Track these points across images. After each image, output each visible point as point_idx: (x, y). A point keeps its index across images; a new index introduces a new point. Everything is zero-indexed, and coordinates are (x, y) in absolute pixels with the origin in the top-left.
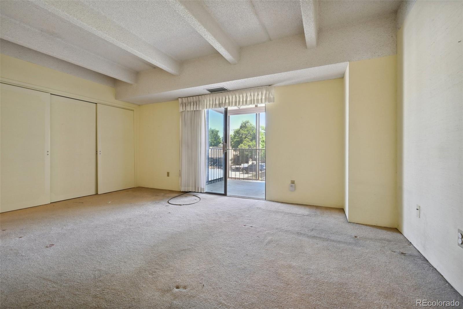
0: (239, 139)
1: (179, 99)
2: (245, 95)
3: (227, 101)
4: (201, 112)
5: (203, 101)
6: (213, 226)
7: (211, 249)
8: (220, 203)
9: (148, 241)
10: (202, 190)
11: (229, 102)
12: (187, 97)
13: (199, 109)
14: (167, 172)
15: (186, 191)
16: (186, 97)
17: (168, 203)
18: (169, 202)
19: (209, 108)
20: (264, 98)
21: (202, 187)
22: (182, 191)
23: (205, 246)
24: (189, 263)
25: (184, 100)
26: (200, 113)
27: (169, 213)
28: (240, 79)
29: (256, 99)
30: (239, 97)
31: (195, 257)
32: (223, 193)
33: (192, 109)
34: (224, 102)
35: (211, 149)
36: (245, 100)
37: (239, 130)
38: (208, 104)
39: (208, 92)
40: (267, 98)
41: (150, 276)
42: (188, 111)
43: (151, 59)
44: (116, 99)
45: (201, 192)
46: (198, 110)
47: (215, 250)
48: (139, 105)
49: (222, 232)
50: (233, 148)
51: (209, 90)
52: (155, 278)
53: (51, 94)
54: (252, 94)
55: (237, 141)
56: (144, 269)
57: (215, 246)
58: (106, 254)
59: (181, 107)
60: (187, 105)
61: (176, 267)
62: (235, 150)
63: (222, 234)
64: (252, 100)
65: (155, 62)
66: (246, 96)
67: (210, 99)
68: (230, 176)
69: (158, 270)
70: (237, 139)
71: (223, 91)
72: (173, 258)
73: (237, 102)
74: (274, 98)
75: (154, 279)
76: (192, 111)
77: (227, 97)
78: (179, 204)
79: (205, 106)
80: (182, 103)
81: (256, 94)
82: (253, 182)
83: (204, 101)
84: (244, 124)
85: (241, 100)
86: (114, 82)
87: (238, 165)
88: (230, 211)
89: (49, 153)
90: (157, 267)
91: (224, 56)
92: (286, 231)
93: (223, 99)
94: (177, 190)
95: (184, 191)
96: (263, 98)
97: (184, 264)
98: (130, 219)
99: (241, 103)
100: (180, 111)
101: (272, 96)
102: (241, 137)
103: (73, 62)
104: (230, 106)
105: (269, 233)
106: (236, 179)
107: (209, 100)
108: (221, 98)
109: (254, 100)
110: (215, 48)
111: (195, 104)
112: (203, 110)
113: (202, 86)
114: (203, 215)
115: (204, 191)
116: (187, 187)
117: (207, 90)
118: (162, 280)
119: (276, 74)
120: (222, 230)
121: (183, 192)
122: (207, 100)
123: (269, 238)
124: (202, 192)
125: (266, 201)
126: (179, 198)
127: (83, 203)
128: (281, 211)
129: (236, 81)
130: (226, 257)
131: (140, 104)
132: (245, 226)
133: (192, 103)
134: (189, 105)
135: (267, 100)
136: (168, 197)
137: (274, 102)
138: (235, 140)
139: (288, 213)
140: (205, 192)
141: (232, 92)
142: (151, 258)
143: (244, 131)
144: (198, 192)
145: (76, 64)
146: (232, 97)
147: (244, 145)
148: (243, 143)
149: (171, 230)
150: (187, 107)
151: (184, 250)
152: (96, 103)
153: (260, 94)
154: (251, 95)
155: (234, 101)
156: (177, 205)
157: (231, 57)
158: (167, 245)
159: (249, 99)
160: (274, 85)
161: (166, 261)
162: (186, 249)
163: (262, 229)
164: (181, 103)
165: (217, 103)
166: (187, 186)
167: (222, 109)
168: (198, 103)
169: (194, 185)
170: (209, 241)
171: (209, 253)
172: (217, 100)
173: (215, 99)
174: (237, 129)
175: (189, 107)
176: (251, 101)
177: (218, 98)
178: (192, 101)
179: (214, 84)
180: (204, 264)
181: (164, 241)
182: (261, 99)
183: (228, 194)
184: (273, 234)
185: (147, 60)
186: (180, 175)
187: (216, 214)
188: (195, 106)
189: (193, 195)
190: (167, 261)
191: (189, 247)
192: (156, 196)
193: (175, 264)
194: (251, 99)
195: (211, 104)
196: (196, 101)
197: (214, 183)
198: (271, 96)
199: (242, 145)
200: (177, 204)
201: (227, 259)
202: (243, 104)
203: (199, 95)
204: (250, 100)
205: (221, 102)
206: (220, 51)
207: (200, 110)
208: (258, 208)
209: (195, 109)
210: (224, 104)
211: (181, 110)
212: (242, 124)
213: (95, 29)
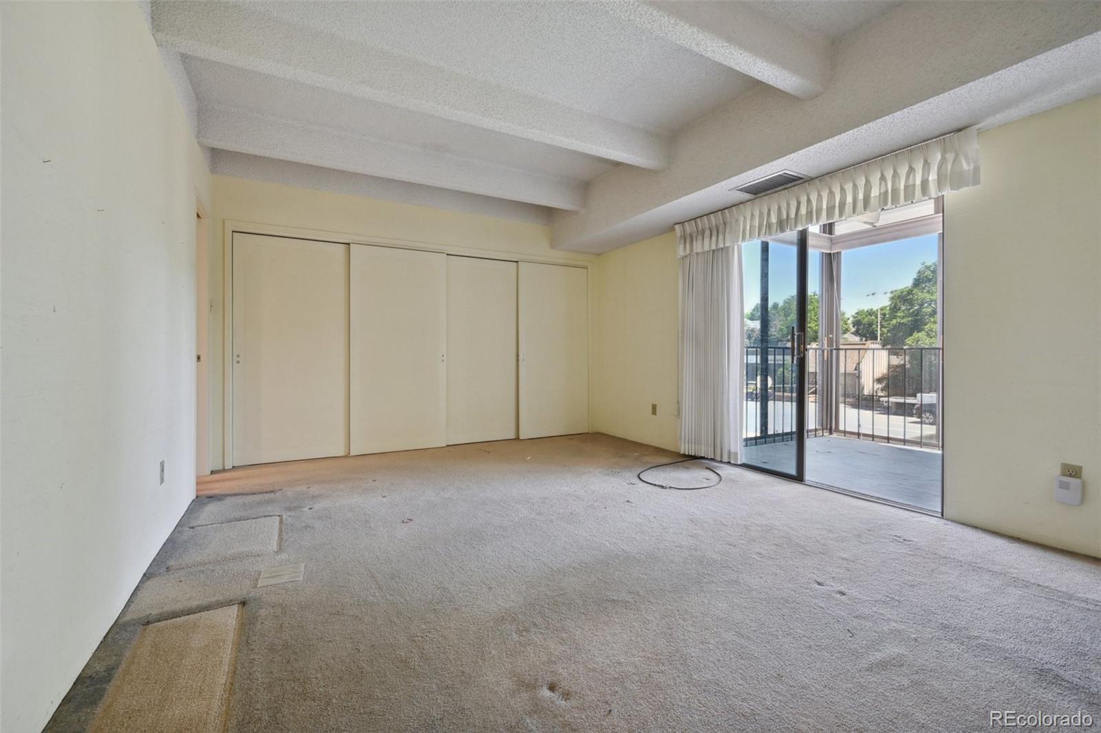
0: (910, 319)
1: (677, 227)
2: (861, 182)
3: (803, 211)
4: (731, 250)
5: (734, 221)
6: (719, 559)
7: (681, 622)
8: (773, 499)
9: (553, 555)
10: (732, 456)
11: (809, 213)
12: (694, 219)
13: (724, 244)
14: (653, 405)
15: (693, 454)
16: (691, 220)
17: (637, 479)
18: (641, 476)
19: (750, 236)
20: (933, 177)
21: (732, 450)
22: (682, 452)
23: (669, 607)
24: (609, 638)
25: (689, 228)
26: (728, 257)
27: (628, 501)
28: (833, 136)
29: (902, 187)
30: (843, 190)
31: (630, 627)
32: (793, 472)
33: (706, 248)
34: (793, 215)
35: (816, 349)
36: (861, 196)
37: (910, 292)
38: (748, 228)
39: (747, 196)
40: (946, 176)
41: (515, 635)
42: (697, 254)
43: (594, 147)
44: (552, 248)
45: (729, 463)
46: (722, 249)
47: (691, 629)
48: (598, 255)
49: (736, 582)
50: (889, 347)
51: (747, 190)
52: (520, 643)
53: (447, 255)
54: (889, 174)
55: (900, 324)
56: (513, 615)
57: (696, 618)
58: (471, 561)
59: (682, 246)
60: (694, 238)
61: (575, 635)
62: (893, 352)
63: (733, 590)
64: (886, 192)
65: (605, 150)
66: (868, 182)
67: (755, 213)
68: (841, 428)
69: (536, 630)
70: (903, 317)
71: (792, 184)
72: (581, 613)
73: (834, 207)
74: (977, 170)
75: (518, 646)
76: (708, 251)
77: (804, 199)
78: (661, 484)
79: (739, 234)
80: (684, 237)
81: (903, 171)
82: (922, 452)
83: (737, 221)
84: (928, 273)
85: (849, 199)
86: (548, 213)
87: (904, 395)
88: (792, 528)
89: (445, 358)
90: (538, 620)
91: (771, 83)
92: (985, 647)
93: (791, 206)
94: (672, 450)
95: (687, 453)
96: (930, 179)
97: (596, 635)
98: (546, 498)
99: (849, 207)
100: (680, 257)
101: (968, 163)
102: (918, 313)
103: (471, 190)
104: (812, 222)
105: (899, 631)
106: (862, 437)
107: (750, 217)
108: (784, 206)
109: (895, 191)
110: (738, 69)
111: (715, 233)
112: (736, 247)
113: (723, 183)
114: (706, 525)
115: (737, 460)
116: (693, 445)
117: (741, 190)
118: (532, 655)
119: (972, 83)
120: (738, 577)
121: (684, 455)
122: (745, 218)
123: (892, 650)
124: (732, 462)
125: (943, 521)
126: (668, 469)
127: (489, 452)
128: (996, 568)
129: (819, 144)
130: (711, 659)
131: (601, 251)
132: (819, 584)
133: (707, 233)
134: (700, 237)
135: (948, 183)
136: (647, 463)
137: (976, 181)
138: (894, 321)
139: (1026, 585)
140: (739, 463)
141: (817, 181)
142: (537, 597)
143: (928, 292)
144: (721, 462)
145: (476, 193)
146: (819, 195)
147: (928, 335)
148: (923, 330)
149: (610, 544)
150: (694, 242)
151: (613, 600)
152: (517, 262)
153: (919, 167)
154: (883, 178)
155: (824, 207)
156: (655, 485)
157: (794, 79)
158: (584, 577)
159: (875, 192)
160: (977, 127)
161: (562, 613)
162: (617, 601)
163: (880, 611)
164: (681, 236)
165: (774, 220)
166: (693, 441)
167: (792, 234)
168: (721, 230)
169: (711, 441)
170: (687, 599)
171: (669, 631)
172: (772, 213)
173: (767, 210)
174: (902, 287)
175: (699, 243)
176: (882, 196)
177: (777, 207)
178: (707, 226)
179: (753, 170)
180: (641, 654)
181: (583, 565)
182: (925, 184)
183: (808, 476)
184: (916, 640)
185: (587, 151)
186: (679, 413)
187: (746, 527)
188: (714, 238)
189: (707, 468)
190: (565, 614)
191: (629, 598)
192: (621, 457)
193: (577, 628)
194: (882, 191)
195: (756, 227)
196: (716, 226)
197: (783, 441)
198: (965, 166)
199: (922, 335)
200: (654, 483)
201: (711, 665)
202: (854, 211)
203: (724, 207)
204: (880, 194)
205: (785, 217)
206: (756, 72)
207: (728, 248)
208: (897, 539)
209: (714, 247)
210: (793, 222)
211: (681, 253)
212: (919, 272)
213: (481, 117)
